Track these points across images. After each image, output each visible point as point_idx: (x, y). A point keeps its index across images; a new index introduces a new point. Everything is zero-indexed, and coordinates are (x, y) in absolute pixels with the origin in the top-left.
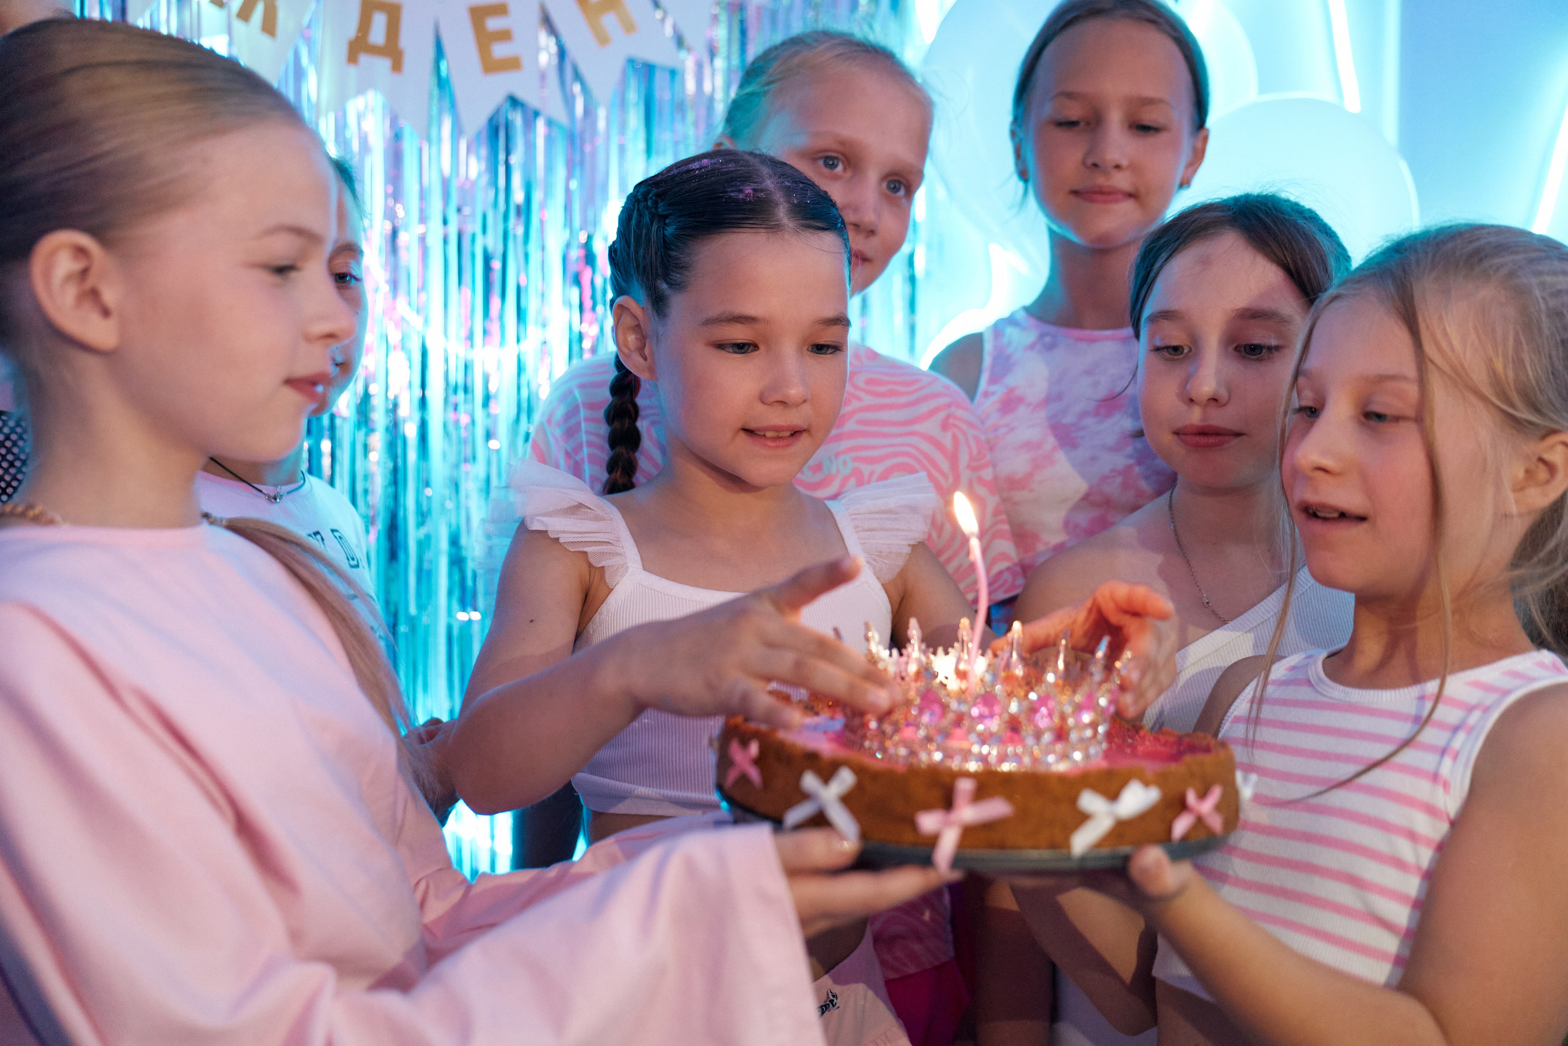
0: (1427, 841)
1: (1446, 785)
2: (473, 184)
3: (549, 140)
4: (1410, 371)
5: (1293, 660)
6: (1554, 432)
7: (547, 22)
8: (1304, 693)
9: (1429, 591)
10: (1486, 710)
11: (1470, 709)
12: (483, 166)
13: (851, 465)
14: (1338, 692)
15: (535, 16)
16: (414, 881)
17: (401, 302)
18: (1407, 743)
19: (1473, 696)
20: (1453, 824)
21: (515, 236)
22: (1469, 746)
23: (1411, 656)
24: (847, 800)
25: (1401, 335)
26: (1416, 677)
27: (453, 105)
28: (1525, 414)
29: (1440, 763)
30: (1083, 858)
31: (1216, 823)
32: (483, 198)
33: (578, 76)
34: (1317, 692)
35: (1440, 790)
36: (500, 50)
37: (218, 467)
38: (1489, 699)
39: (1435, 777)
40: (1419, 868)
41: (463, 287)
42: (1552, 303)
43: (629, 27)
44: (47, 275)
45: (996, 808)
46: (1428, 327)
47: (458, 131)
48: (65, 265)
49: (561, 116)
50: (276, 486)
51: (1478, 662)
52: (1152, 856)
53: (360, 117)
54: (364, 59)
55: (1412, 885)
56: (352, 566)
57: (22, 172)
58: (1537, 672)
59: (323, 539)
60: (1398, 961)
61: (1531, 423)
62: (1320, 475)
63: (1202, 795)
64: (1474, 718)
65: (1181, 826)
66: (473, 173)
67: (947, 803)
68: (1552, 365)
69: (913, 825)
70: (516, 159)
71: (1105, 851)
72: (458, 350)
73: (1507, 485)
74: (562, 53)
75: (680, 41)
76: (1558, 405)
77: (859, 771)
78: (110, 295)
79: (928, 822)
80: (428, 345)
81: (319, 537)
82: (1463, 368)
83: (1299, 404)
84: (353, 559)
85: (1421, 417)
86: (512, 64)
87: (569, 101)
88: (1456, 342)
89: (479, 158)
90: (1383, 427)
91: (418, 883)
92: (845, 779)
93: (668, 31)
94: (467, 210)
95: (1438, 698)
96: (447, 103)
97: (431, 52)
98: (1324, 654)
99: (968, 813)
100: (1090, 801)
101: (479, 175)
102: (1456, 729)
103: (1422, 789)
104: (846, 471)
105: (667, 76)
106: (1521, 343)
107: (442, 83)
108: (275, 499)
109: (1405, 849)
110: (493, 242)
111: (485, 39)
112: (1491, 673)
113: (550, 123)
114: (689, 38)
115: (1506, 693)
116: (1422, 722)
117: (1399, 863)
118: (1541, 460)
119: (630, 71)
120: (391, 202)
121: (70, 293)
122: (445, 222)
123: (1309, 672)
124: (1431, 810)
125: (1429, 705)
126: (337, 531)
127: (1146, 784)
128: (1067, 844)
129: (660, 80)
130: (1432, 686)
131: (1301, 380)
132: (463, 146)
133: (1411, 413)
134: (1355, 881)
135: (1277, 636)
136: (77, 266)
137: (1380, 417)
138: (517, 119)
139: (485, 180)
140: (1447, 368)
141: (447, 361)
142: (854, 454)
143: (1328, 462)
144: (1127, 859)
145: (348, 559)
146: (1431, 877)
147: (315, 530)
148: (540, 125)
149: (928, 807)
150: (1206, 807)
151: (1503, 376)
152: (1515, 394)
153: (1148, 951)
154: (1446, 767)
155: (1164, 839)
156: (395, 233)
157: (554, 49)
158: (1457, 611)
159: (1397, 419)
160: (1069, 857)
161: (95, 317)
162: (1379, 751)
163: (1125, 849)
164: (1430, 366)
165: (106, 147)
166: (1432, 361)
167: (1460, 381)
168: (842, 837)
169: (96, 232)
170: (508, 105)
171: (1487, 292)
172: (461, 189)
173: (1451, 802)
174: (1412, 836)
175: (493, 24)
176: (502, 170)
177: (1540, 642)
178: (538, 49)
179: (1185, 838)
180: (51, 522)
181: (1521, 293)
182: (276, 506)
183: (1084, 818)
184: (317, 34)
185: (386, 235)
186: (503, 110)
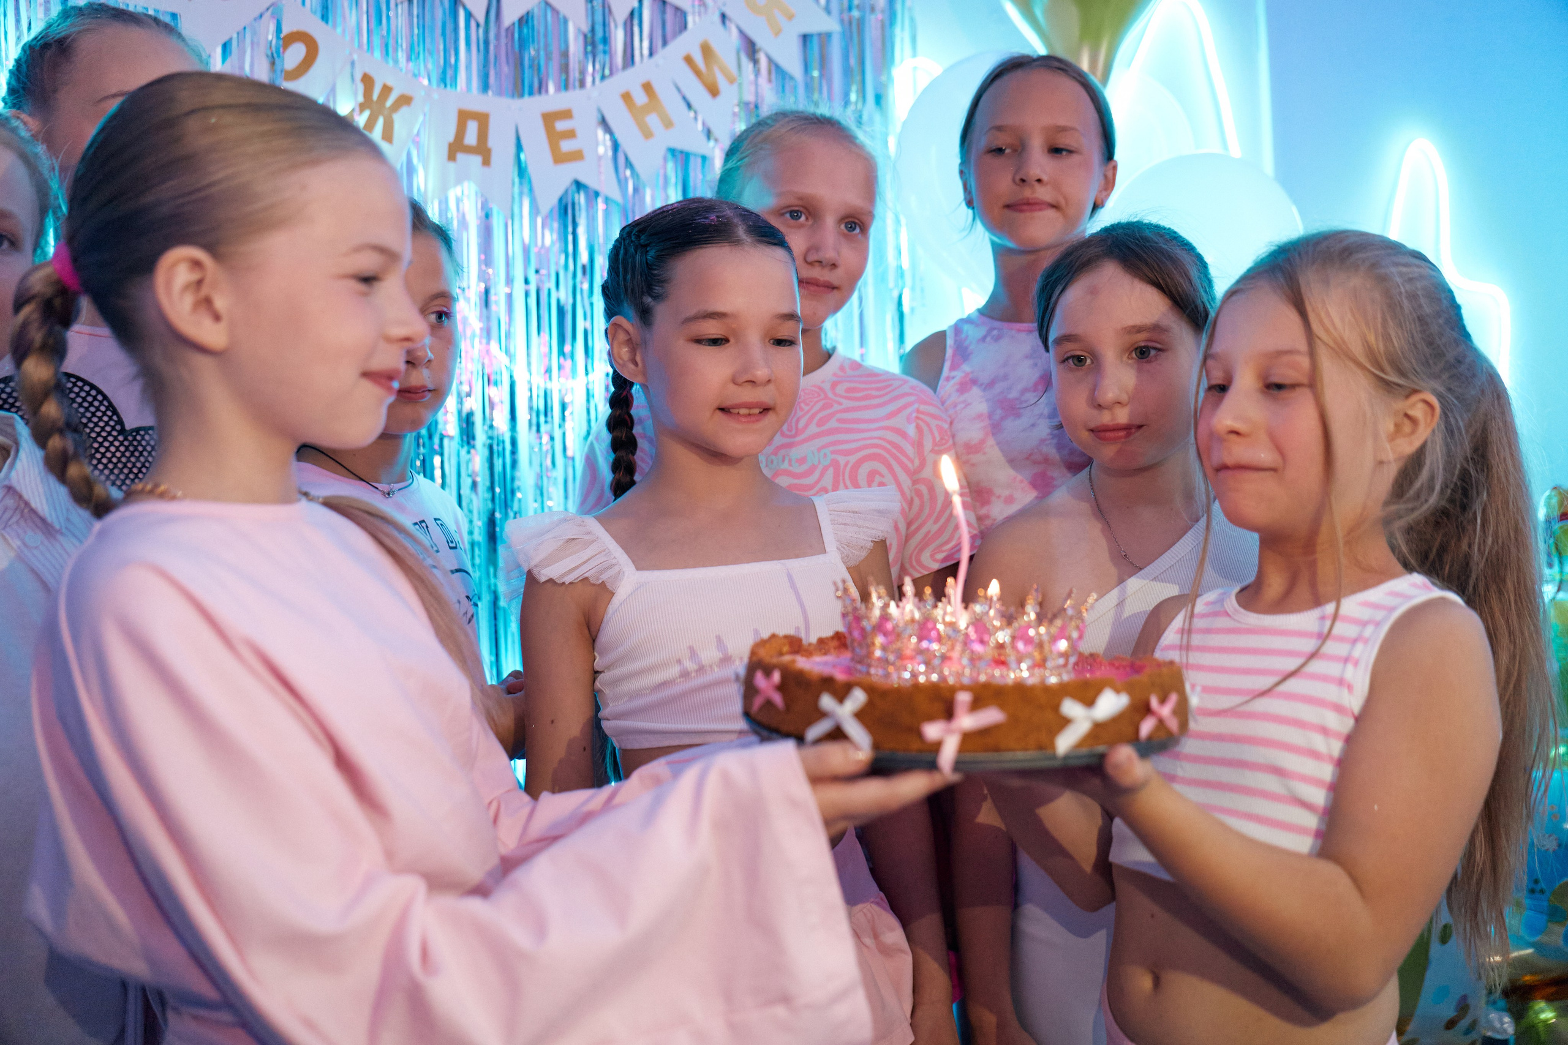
0: (1336, 735)
1: (1350, 688)
2: (548, 250)
3: (607, 213)
4: (1302, 346)
5: (1210, 596)
6: (1415, 391)
7: (604, 123)
8: (1222, 622)
9: (1324, 528)
10: (1378, 624)
11: (1364, 624)
12: (555, 236)
13: (830, 457)
14: (1253, 619)
15: (594, 118)
16: (487, 801)
17: (494, 346)
18: (1313, 655)
19: (1365, 614)
20: (1358, 719)
21: (582, 290)
22: (1367, 654)
23: (1313, 584)
24: (860, 715)
25: (1291, 316)
26: (1317, 602)
27: (531, 190)
28: (1394, 378)
29: (1344, 670)
30: (1066, 757)
31: (1173, 724)
32: (557, 260)
33: (629, 164)
34: (1234, 620)
35: (1345, 691)
36: (566, 146)
37: (343, 469)
38: (1379, 615)
39: (1341, 682)
40: (1331, 757)
41: (542, 334)
42: (1408, 287)
43: (668, 124)
44: (169, 284)
45: (991, 716)
46: (1313, 310)
47: (535, 210)
48: (183, 275)
49: (616, 195)
50: (389, 484)
51: (1365, 586)
52: (1124, 753)
53: (458, 201)
54: (460, 156)
55: (1327, 772)
56: (451, 548)
57: (149, 198)
58: (1413, 591)
59: (427, 527)
60: (1319, 834)
61: (1398, 385)
62: (1233, 437)
63: (1163, 701)
64: (1369, 631)
65: (1147, 727)
66: (548, 241)
67: (948, 713)
68: (1413, 337)
69: (920, 735)
70: (581, 231)
71: (1084, 750)
72: (539, 381)
73: (1383, 436)
74: (616, 146)
75: (709, 134)
76: (1418, 369)
77: (871, 690)
78: (220, 303)
79: (932, 731)
80: (516, 378)
81: (424, 524)
82: (1344, 341)
83: (1208, 383)
84: (452, 542)
85: (1313, 383)
86: (577, 156)
87: (622, 183)
88: (1337, 321)
89: (551, 231)
90: (1284, 394)
91: (490, 803)
92: (858, 698)
93: (700, 127)
94: (543, 272)
95: (1335, 617)
96: (526, 190)
97: (512, 149)
98: (1237, 589)
99: (967, 721)
100: (1071, 708)
101: (553, 243)
102: (1354, 641)
103: (1331, 692)
104: (826, 462)
105: (699, 160)
106: (1386, 320)
107: (522, 171)
108: (389, 494)
109: (1319, 742)
110: (564, 295)
111: (554, 137)
112: (1376, 594)
113: (607, 200)
114: (716, 132)
115: (1391, 609)
116: (1324, 637)
117: (1314, 754)
118: (1407, 416)
119: (669, 156)
120: (483, 267)
121: (188, 300)
122: (527, 282)
123: (1226, 606)
124: (1339, 709)
125: (1328, 623)
126: (439, 519)
127: (1118, 691)
128: (1052, 746)
129: (695, 165)
130: (1330, 608)
131: (1210, 362)
132: (539, 221)
133: (1305, 380)
134: (1278, 772)
135: (1198, 578)
136: (195, 276)
137: (1279, 387)
138: (582, 199)
139: (557, 246)
140: (1332, 344)
141: (531, 390)
142: (832, 448)
143: (1238, 426)
144: (1102, 757)
145: (448, 542)
146: (1342, 764)
147: (422, 519)
148: (601, 205)
149: (931, 718)
150: (1166, 711)
151: (1375, 346)
152: (1385, 361)
153: (1105, 841)
154: (1349, 673)
155: (1134, 739)
156: (487, 291)
157: (609, 143)
158: (1348, 543)
159: (1293, 386)
160: (1054, 757)
161: (207, 322)
162: (1292, 664)
163: (1101, 748)
164: (1318, 341)
165: (220, 175)
166: (1319, 338)
167: (1342, 352)
168: (857, 747)
169: (211, 248)
170: (574, 187)
171: (1356, 281)
172: (539, 254)
173: (1355, 702)
174: (1324, 731)
175: (561, 126)
176: (570, 238)
177: (1409, 568)
178: (597, 144)
179: (1150, 738)
180: (174, 498)
181: (1383, 279)
182: (390, 500)
183: (1065, 722)
184: (424, 139)
185: (480, 292)
186: (570, 192)
